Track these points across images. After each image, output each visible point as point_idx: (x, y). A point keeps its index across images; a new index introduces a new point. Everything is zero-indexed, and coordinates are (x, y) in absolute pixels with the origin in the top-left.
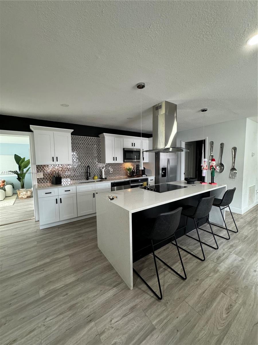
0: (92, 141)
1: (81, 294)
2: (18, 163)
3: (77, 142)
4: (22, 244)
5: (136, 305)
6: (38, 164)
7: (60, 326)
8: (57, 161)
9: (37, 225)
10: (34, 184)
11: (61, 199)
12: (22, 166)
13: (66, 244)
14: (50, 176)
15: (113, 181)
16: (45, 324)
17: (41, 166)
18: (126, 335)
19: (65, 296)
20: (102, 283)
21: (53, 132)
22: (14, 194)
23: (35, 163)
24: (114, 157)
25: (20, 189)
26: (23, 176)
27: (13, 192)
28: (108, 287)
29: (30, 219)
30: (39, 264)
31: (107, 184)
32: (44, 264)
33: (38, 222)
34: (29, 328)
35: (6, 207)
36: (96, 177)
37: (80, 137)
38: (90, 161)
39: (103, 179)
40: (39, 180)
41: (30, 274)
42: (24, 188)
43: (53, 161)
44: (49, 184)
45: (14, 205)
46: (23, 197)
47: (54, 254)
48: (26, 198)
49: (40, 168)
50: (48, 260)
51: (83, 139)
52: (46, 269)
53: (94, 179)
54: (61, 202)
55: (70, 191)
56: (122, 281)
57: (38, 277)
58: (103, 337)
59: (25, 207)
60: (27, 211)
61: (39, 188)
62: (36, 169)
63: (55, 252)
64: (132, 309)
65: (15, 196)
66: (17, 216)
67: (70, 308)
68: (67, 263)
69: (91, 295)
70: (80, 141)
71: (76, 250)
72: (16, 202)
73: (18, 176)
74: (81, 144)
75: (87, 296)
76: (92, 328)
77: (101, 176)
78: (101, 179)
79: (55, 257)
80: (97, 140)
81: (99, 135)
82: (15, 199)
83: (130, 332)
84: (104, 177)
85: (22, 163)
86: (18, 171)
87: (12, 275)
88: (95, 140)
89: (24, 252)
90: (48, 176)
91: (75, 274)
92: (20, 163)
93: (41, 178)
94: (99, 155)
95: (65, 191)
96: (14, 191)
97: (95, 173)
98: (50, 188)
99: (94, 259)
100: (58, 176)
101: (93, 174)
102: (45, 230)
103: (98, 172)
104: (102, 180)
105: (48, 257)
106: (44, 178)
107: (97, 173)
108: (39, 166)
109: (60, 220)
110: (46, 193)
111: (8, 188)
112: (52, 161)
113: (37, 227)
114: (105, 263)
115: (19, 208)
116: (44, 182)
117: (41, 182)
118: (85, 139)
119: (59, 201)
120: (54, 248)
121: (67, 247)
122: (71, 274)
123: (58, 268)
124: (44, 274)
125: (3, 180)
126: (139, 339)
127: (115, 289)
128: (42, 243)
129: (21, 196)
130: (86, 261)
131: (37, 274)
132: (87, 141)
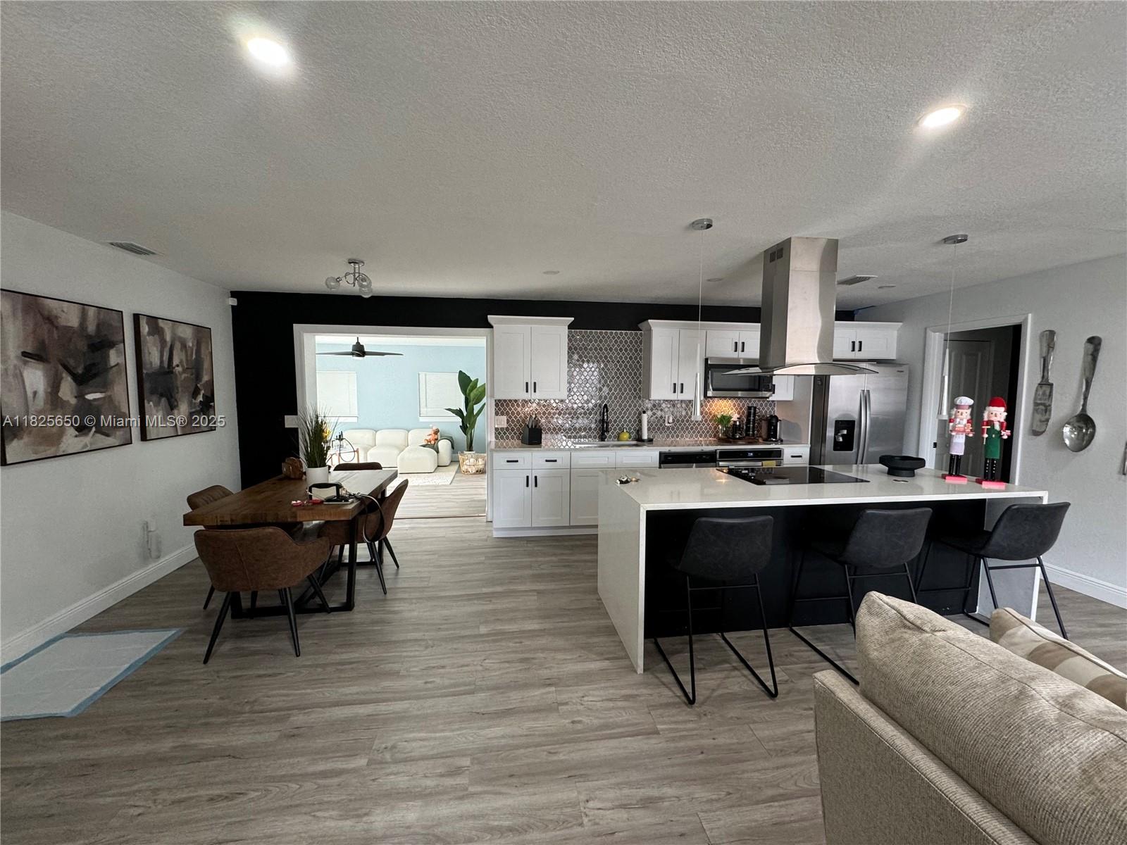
0: (621, 342)
1: (543, 650)
2: (464, 391)
3: (583, 345)
4: (460, 555)
5: (637, 695)
6: (498, 397)
7: (502, 674)
8: (535, 391)
9: (489, 529)
10: (489, 440)
11: (536, 477)
12: (472, 399)
13: (535, 572)
14: (521, 425)
15: (666, 449)
16: (483, 664)
17: (505, 401)
18: (602, 721)
19: (518, 645)
20: (586, 647)
21: (530, 326)
22: (454, 461)
23: (492, 396)
24: (675, 384)
25: (465, 452)
26: (471, 423)
27: (452, 457)
28: (594, 656)
29: (477, 515)
30: (485, 590)
31: (650, 455)
32: (493, 593)
33: (490, 523)
34: (462, 661)
35: (438, 486)
36: (626, 436)
37: (591, 333)
38: (613, 394)
39: (643, 441)
40: (499, 433)
41: (469, 600)
42: (472, 451)
43: (527, 391)
44: (517, 442)
45: (453, 484)
46: (470, 470)
47: (510, 582)
48: (474, 474)
49: (502, 405)
50: (499, 589)
51: (598, 337)
52: (494, 600)
53: (618, 440)
54: (536, 486)
55: (556, 461)
56: (627, 657)
57: (480, 608)
58: (564, 707)
59: (473, 491)
60: (475, 501)
61: (499, 448)
62: (494, 407)
63: (513, 580)
64: (627, 698)
65: (455, 467)
66: (456, 507)
67: (523, 660)
68: (532, 602)
69: (560, 656)
70: (591, 341)
71: (552, 586)
72: (455, 479)
73: (462, 421)
74: (591, 349)
75: (552, 655)
76: (549, 693)
77: (640, 433)
78: (639, 441)
79: (512, 587)
80: (633, 338)
81: (640, 325)
82: (454, 473)
83: (611, 720)
84: (645, 437)
85: (471, 391)
86: (462, 409)
87: (443, 594)
88: (629, 338)
89: (463, 567)
90: (515, 425)
91: (540, 621)
92: (468, 391)
93: (502, 429)
94: (638, 378)
95: (547, 461)
96: (454, 455)
97: (623, 425)
98: (519, 451)
99: (582, 609)
100: (535, 426)
101: (618, 425)
102: (502, 540)
103: (630, 421)
104: (639, 443)
105: (502, 584)
106: (507, 429)
107: (628, 425)
108: (500, 401)
109: (533, 526)
110: (508, 461)
111: (444, 445)
112: (525, 391)
113: (487, 532)
114: (603, 622)
115: (459, 492)
116: (507, 438)
117: (502, 438)
118: (604, 337)
119: (532, 481)
120: (515, 574)
121: (538, 578)
122: (533, 619)
123: (514, 605)
124: (491, 607)
125: (435, 428)
126: (622, 733)
127: (606, 664)
128: (494, 561)
129: (466, 467)
130: (567, 608)
131: (480, 604)
132: (606, 341)
